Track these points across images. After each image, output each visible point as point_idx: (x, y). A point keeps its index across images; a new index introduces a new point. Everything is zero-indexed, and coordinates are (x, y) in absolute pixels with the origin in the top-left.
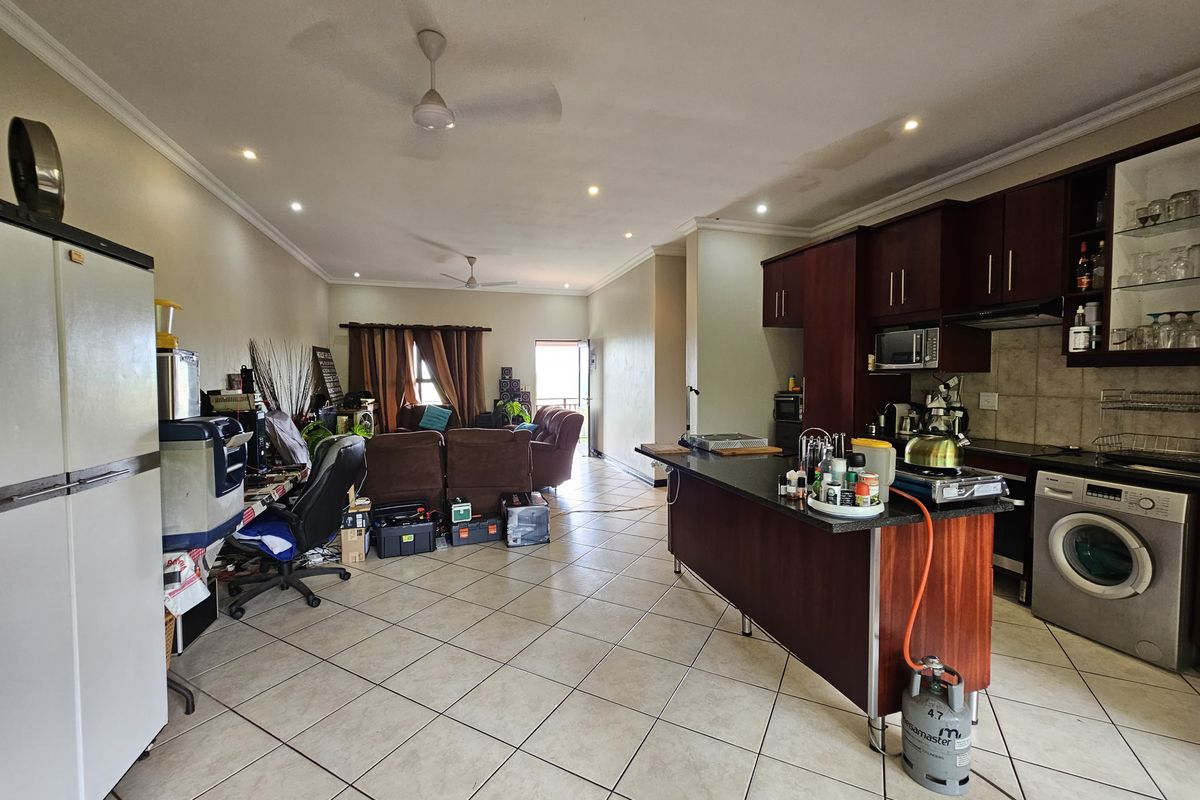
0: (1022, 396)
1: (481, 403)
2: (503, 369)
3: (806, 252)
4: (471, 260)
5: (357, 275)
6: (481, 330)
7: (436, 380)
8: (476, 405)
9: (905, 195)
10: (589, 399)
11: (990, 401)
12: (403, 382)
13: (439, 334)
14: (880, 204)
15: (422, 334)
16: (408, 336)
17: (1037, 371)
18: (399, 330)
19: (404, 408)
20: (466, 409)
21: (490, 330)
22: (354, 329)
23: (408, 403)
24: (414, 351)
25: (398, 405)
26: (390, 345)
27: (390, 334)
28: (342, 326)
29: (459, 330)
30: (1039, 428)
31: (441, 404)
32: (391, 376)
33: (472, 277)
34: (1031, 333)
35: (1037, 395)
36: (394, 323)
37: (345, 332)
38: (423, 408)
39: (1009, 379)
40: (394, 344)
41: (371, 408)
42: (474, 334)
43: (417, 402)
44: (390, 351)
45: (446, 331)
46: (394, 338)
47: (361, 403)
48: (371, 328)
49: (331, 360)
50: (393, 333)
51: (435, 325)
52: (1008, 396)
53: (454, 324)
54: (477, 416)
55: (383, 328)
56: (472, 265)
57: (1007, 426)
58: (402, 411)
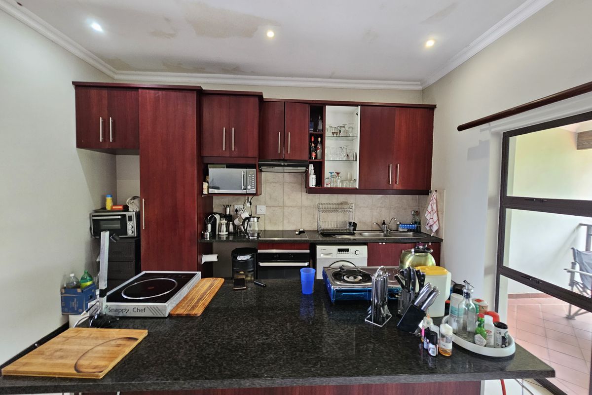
0: (277, 207)
3: (140, 90)
9: (208, 78)
11: (262, 210)
14: (188, 77)
17: (283, 195)
30: (284, 222)
34: (281, 175)
35: (283, 206)
39: (271, 198)
52: (270, 207)
57: (270, 222)
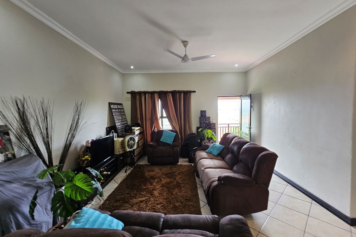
1: (190, 128)
2: (201, 111)
4: (185, 43)
5: (132, 67)
6: (190, 92)
7: (169, 117)
8: (188, 130)
10: (250, 128)
12: (154, 118)
13: (170, 95)
15: (162, 95)
16: (156, 96)
18: (152, 93)
19: (154, 131)
20: (183, 132)
21: (195, 92)
22: (133, 94)
23: (156, 129)
24: (159, 104)
25: (151, 130)
26: (148, 101)
27: (148, 96)
28: (128, 93)
29: (180, 92)
31: (171, 129)
32: (148, 116)
33: (186, 55)
36: (150, 91)
37: (129, 95)
38: (163, 131)
40: (150, 100)
41: (137, 132)
42: (187, 94)
43: (160, 128)
44: (148, 104)
45: (174, 93)
46: (150, 98)
47: (132, 130)
48: (140, 93)
49: (123, 109)
50: (150, 95)
51: (169, 91)
53: (177, 90)
54: (188, 135)
55: (145, 93)
56: (185, 47)
58: (153, 133)
